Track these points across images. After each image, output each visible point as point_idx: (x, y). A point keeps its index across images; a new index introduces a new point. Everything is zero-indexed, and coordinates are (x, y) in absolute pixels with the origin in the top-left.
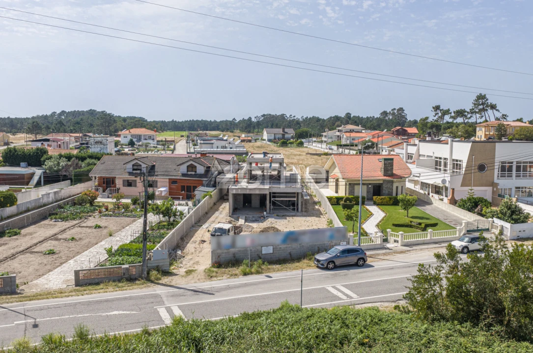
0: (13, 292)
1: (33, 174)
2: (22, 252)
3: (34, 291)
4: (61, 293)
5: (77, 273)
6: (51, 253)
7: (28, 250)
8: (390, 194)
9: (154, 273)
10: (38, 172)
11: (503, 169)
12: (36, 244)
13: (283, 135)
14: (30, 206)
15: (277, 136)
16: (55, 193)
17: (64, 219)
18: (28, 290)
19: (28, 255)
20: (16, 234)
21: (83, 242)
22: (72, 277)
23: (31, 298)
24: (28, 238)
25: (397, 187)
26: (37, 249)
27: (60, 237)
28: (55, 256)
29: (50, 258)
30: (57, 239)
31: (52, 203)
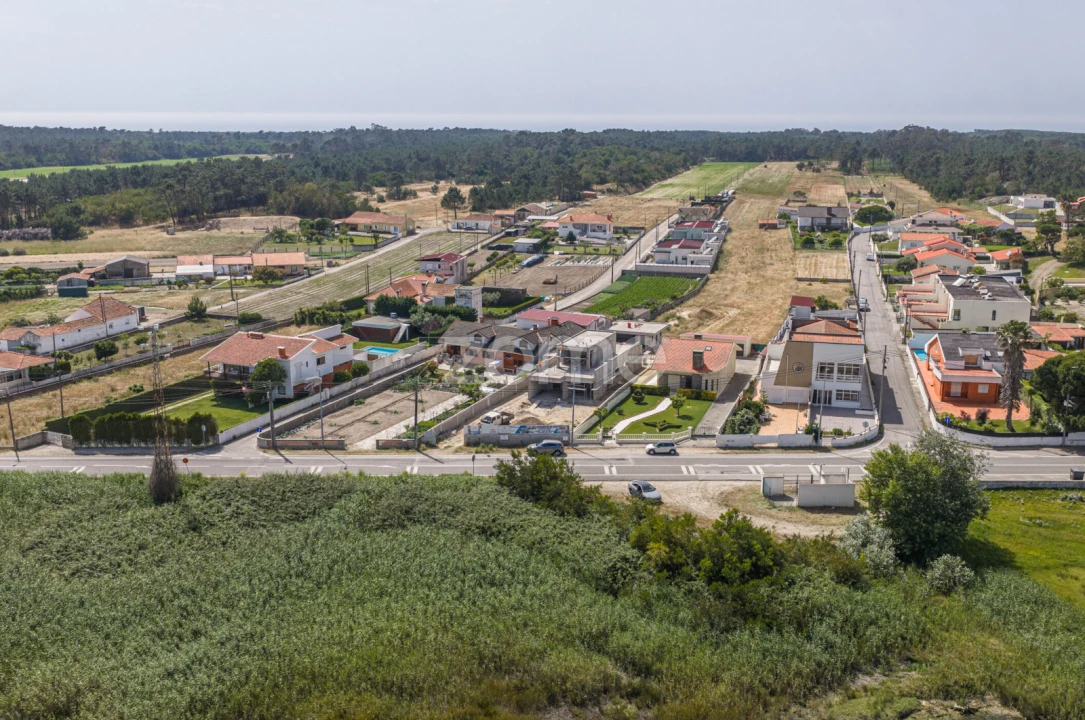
0: (343, 449)
1: (398, 329)
2: (359, 420)
3: (354, 449)
4: (367, 452)
5: (378, 441)
6: (376, 423)
7: (362, 420)
8: (699, 387)
9: (423, 445)
10: (404, 325)
11: (822, 369)
12: (370, 414)
13: (829, 220)
14: (381, 373)
15: (817, 221)
16: (406, 359)
17: (402, 390)
18: (351, 448)
19: (362, 423)
20: (361, 403)
21: (403, 415)
22: (375, 443)
23: (350, 453)
24: (368, 407)
25: (707, 381)
26: (369, 419)
27: (389, 409)
28: (377, 426)
29: (373, 427)
30: (386, 411)
31: (403, 369)
